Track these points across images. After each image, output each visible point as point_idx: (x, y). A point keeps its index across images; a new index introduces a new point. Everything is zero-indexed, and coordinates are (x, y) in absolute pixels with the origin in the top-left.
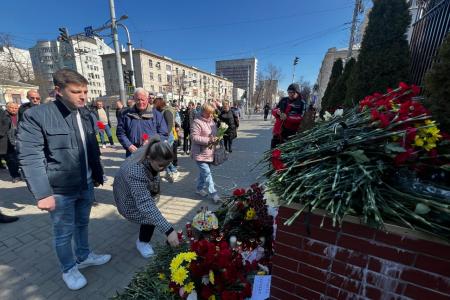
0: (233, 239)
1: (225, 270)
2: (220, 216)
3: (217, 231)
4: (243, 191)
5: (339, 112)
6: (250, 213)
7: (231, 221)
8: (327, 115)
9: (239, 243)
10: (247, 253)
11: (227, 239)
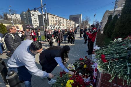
0: (80, 74)
1: (82, 86)
2: (76, 66)
3: (75, 70)
4: (82, 59)
5: (120, 39)
6: (85, 66)
7: (79, 68)
8: (115, 40)
9: (82, 75)
10: (85, 78)
11: (78, 73)
